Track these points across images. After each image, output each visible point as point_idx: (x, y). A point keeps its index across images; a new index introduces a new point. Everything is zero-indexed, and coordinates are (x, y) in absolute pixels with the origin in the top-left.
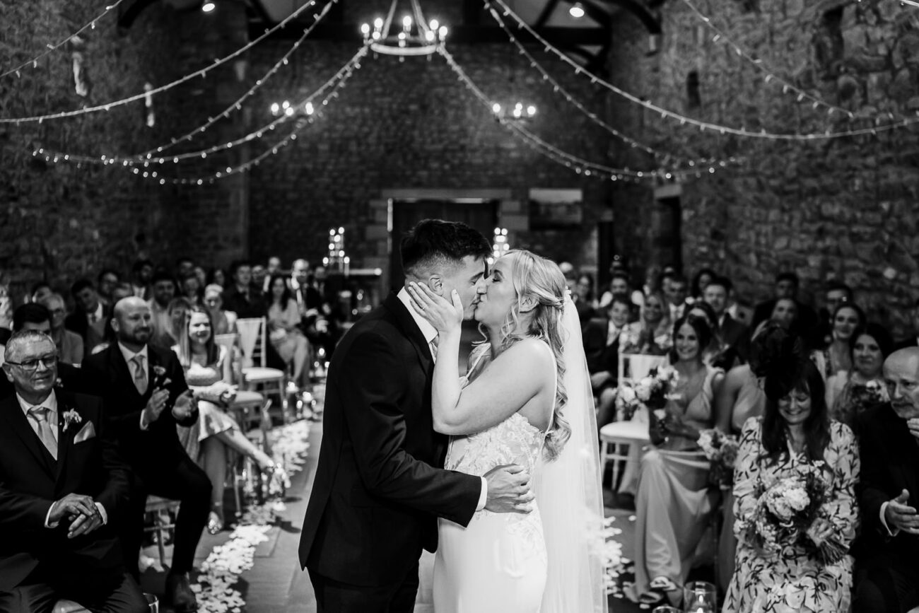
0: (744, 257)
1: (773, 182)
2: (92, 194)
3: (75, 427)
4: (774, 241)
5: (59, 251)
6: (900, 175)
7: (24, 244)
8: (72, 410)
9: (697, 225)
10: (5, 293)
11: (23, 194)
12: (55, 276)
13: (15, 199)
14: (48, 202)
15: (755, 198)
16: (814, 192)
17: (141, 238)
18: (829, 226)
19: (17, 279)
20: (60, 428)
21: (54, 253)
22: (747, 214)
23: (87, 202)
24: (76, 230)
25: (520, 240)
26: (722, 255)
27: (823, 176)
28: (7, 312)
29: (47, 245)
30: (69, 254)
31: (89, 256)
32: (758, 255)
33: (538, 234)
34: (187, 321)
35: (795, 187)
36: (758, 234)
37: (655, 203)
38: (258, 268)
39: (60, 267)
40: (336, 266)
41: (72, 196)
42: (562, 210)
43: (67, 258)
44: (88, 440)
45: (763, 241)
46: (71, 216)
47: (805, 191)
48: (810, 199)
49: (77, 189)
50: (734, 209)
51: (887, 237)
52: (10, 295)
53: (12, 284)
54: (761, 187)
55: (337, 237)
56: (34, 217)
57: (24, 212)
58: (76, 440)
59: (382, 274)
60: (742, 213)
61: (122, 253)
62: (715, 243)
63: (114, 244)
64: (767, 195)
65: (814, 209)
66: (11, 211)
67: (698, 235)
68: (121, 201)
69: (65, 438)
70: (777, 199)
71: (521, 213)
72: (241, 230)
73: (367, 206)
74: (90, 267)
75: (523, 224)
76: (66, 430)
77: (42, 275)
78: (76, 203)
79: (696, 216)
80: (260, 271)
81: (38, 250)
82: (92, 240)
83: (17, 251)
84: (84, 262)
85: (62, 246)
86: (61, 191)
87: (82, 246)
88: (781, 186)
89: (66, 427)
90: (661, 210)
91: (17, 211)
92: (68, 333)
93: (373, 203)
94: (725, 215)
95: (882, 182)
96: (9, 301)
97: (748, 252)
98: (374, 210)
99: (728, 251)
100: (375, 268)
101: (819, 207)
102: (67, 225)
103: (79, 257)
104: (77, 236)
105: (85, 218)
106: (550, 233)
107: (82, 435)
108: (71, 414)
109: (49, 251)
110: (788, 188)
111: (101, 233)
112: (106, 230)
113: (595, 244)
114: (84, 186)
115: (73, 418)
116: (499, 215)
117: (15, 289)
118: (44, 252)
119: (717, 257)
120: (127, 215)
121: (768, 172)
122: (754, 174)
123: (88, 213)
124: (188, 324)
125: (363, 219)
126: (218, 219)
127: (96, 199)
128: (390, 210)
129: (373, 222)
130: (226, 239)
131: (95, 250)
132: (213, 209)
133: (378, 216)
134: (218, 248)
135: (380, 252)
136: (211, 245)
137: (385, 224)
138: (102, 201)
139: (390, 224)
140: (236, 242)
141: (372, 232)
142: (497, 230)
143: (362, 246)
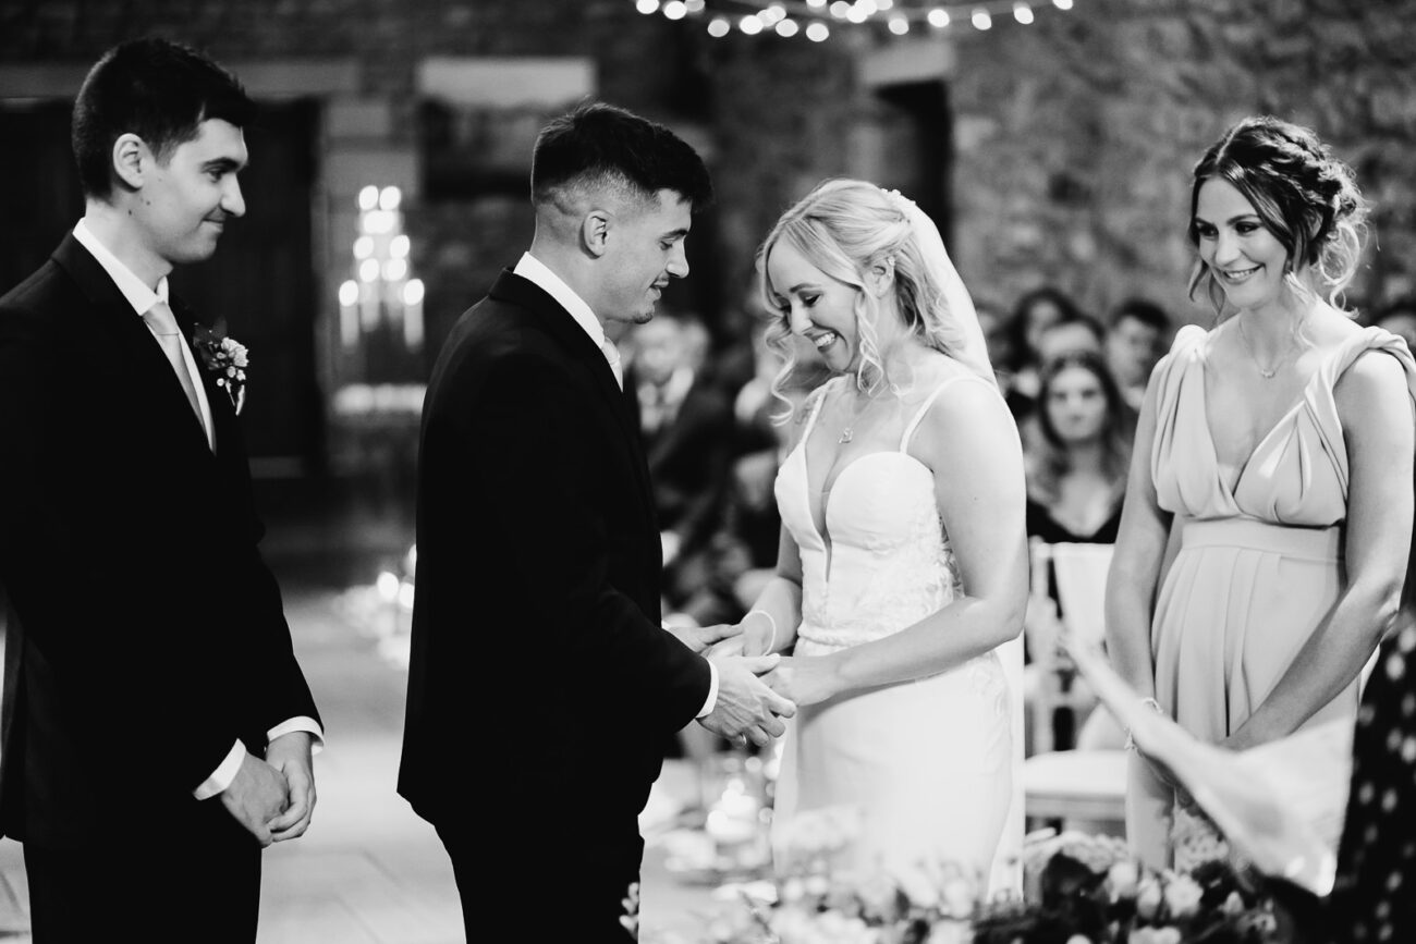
0: (1149, 251)
1: (1238, 34)
9: (1006, 162)
15: (1188, 81)
16: (1349, 61)
18: (1392, 151)
22: (1160, 124)
26: (1083, 246)
27: (1374, 16)
33: (451, 211)
35: (1298, 45)
37: (865, 102)
42: (527, 129)
47: (1325, 56)
48: (1339, 79)
50: (1118, 114)
54: (1201, 47)
60: (1143, 125)
62: (1061, 214)
64: (1221, 69)
65: (1352, 106)
67: (1004, 191)
70: (1247, 80)
71: (394, 141)
79: (1002, 136)
88: (1260, 44)
90: (884, 121)
94: (1094, 132)
97: (1163, 232)
99: (1101, 235)
101: (1365, 103)
106: (491, 208)
110: (1278, 48)
116: (320, 146)
119: (1067, 258)
121: (1221, 5)
142: (367, 196)
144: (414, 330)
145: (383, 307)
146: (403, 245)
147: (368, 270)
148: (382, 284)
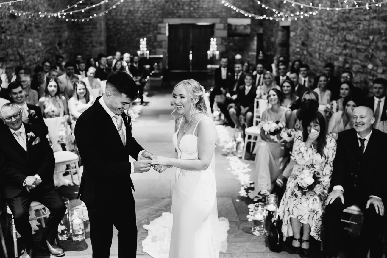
0: (313, 55)
1: (328, 23)
2: (37, 27)
3: (32, 139)
4: (326, 49)
5: (25, 53)
6: (379, 24)
7: (10, 51)
8: (31, 132)
9: (296, 39)
10: (4, 72)
11: (7, 30)
12: (24, 63)
13: (4, 32)
14: (19, 32)
15: (320, 29)
16: (343, 29)
17: (60, 44)
18: (348, 44)
19: (9, 66)
20: (27, 139)
21: (23, 54)
22: (316, 36)
23: (35, 30)
24: (32, 43)
25: (223, 41)
26: (305, 53)
27: (348, 22)
28: (6, 80)
29: (20, 51)
30: (29, 54)
31: (38, 54)
32: (320, 54)
33: (231, 38)
34: (76, 87)
35: (336, 26)
36: (320, 45)
37: (280, 28)
38: (110, 57)
39: (26, 59)
40: (143, 54)
41: (28, 29)
42: (242, 28)
43: (29, 55)
44: (38, 143)
45: (322, 48)
46: (29, 37)
47: (340, 28)
48: (342, 32)
49: (31, 25)
50: (311, 33)
51: (371, 51)
52: (6, 73)
53: (7, 68)
54: (323, 25)
55: (143, 42)
56: (13, 39)
57: (8, 38)
58: (33, 144)
60: (314, 36)
61: (52, 51)
62: (303, 47)
63: (48, 48)
64: (325, 29)
65: (343, 36)
66: (3, 37)
67: (296, 43)
68: (50, 29)
69: (29, 143)
70: (329, 31)
71: (224, 29)
72: (103, 39)
73: (157, 26)
74: (39, 58)
75: (224, 34)
76: (29, 140)
77: (19, 64)
78: (30, 31)
79: (295, 35)
80: (111, 59)
81: (16, 53)
82: (39, 47)
83: (7, 54)
84: (36, 57)
85: (26, 51)
86: (23, 27)
87: (34, 50)
88: (331, 25)
89: (29, 139)
90: (282, 31)
91: (5, 37)
92: (32, 90)
93: (160, 25)
94: (308, 36)
95: (371, 27)
96: (6, 75)
97: (316, 52)
98: (160, 28)
99: (307, 50)
100: (160, 54)
101: (345, 36)
102: (27, 42)
103: (34, 55)
104: (32, 46)
105: (35, 38)
106: (236, 38)
107: (36, 141)
108: (31, 134)
109: (21, 54)
110: (333, 26)
111: (42, 44)
112: (45, 42)
113: (255, 43)
114: (33, 24)
115: (32, 136)
116: (215, 30)
117: (8, 70)
118: (19, 54)
119: (303, 53)
120: (53, 34)
121: (326, 19)
122: (320, 19)
123: (36, 35)
124: (76, 89)
125: (156, 32)
126: (93, 34)
127: (39, 29)
128: (167, 28)
129: (160, 33)
130: (96, 43)
131: (40, 51)
132: (91, 30)
133: (162, 31)
134: (93, 46)
135: (164, 46)
136: (90, 45)
137: (165, 34)
138: (42, 29)
139: (167, 34)
140: (101, 44)
141: (159, 37)
142: (212, 39)
143: (155, 44)
144: (217, 57)
145: (213, 54)
146: (216, 46)
147: (211, 49)
148: (213, 51)
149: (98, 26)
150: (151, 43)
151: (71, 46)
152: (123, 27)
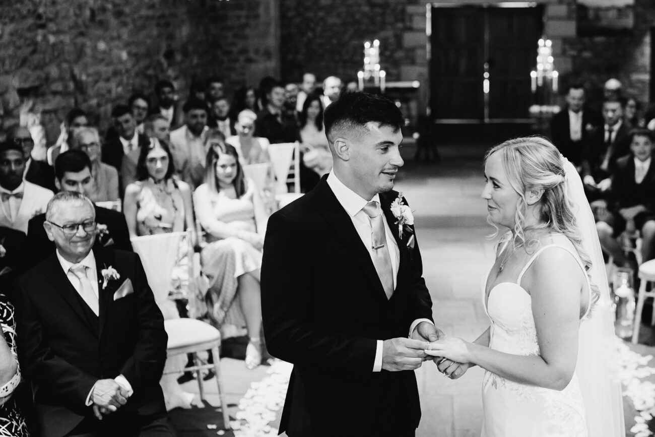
2: (119, 14)
5: (88, 75)
7: (54, 71)
10: (37, 122)
11: (51, 20)
12: (85, 101)
13: (43, 26)
14: (76, 25)
17: (169, 55)
19: (48, 107)
21: (84, 78)
23: (113, 22)
24: (104, 52)
25: (567, 47)
28: (40, 141)
29: (77, 71)
30: (98, 78)
31: (118, 78)
33: (586, 40)
38: (290, 87)
39: (91, 92)
40: (371, 79)
41: (98, 18)
42: (612, 14)
43: (96, 82)
46: (99, 38)
49: (104, 10)
52: (43, 123)
53: (45, 112)
55: (372, 51)
56: (62, 42)
57: (52, 39)
59: (421, 85)
61: (150, 72)
63: (143, 63)
66: (39, 38)
68: (147, 18)
72: (272, 42)
73: (403, 11)
74: (120, 89)
75: (570, 29)
77: (72, 101)
78: (102, 24)
80: (293, 90)
81: (68, 76)
82: (121, 61)
83: (47, 79)
84: (113, 85)
85: (91, 70)
86: (88, 13)
87: (110, 69)
91: (45, 37)
92: (104, 166)
93: (410, 9)
96: (42, 130)
98: (411, 16)
100: (412, 80)
102: (95, 48)
103: (108, 80)
104: (104, 58)
105: (112, 39)
106: (599, 39)
109: (78, 77)
111: (129, 54)
112: (134, 50)
113: (647, 50)
114: (110, 6)
116: (545, 19)
117: (47, 117)
118: (73, 77)
120: (155, 32)
123: (115, 34)
125: (400, 25)
126: (248, 31)
127: (123, 18)
128: (429, 15)
129: (410, 29)
130: (257, 52)
131: (124, 71)
132: (243, 20)
133: (416, 23)
134: (249, 61)
135: (419, 60)
136: (242, 58)
137: (424, 30)
138: (129, 20)
139: (429, 31)
140: (268, 54)
141: (409, 39)
142: (541, 42)
143: (399, 54)
149: (261, 11)
150: (388, 53)
151: (195, 61)
152: (321, 14)
